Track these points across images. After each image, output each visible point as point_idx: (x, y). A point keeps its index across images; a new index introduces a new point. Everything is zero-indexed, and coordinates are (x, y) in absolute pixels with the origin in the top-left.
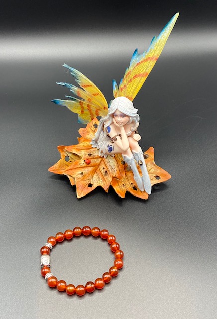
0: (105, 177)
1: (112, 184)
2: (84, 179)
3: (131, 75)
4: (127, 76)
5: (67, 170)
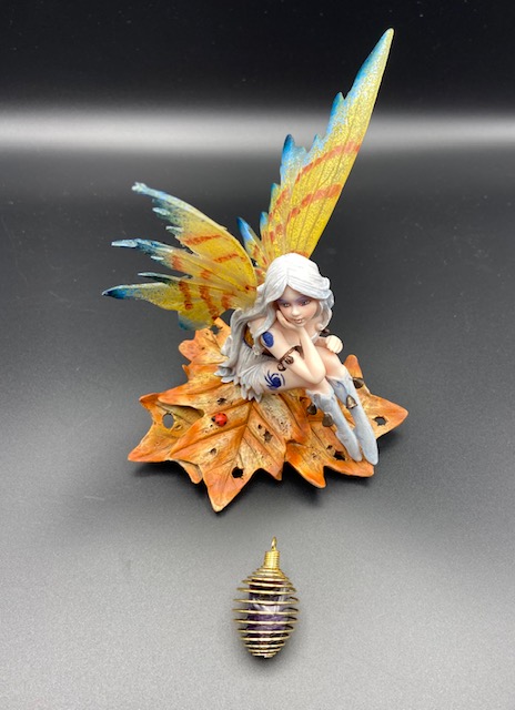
0: (267, 446)
1: (287, 459)
2: (220, 460)
3: (289, 199)
4: (278, 202)
5: (177, 451)
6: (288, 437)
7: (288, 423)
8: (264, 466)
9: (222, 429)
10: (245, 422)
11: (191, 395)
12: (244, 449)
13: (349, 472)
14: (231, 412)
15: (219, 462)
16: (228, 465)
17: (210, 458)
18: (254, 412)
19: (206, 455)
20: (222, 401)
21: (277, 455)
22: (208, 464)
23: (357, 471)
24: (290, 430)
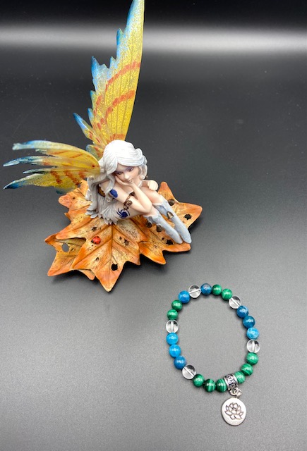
0: (128, 248)
1: (141, 252)
3: (104, 101)
4: (97, 104)
5: (76, 264)
6: (138, 240)
7: (136, 231)
8: (129, 259)
9: (99, 245)
10: (112, 237)
11: (75, 230)
12: (115, 253)
13: (177, 250)
14: (102, 233)
15: (102, 264)
16: (108, 264)
17: (97, 263)
18: (115, 231)
19: (94, 262)
20: (94, 229)
21: (135, 251)
22: (97, 267)
23: (181, 249)
24: (138, 235)
